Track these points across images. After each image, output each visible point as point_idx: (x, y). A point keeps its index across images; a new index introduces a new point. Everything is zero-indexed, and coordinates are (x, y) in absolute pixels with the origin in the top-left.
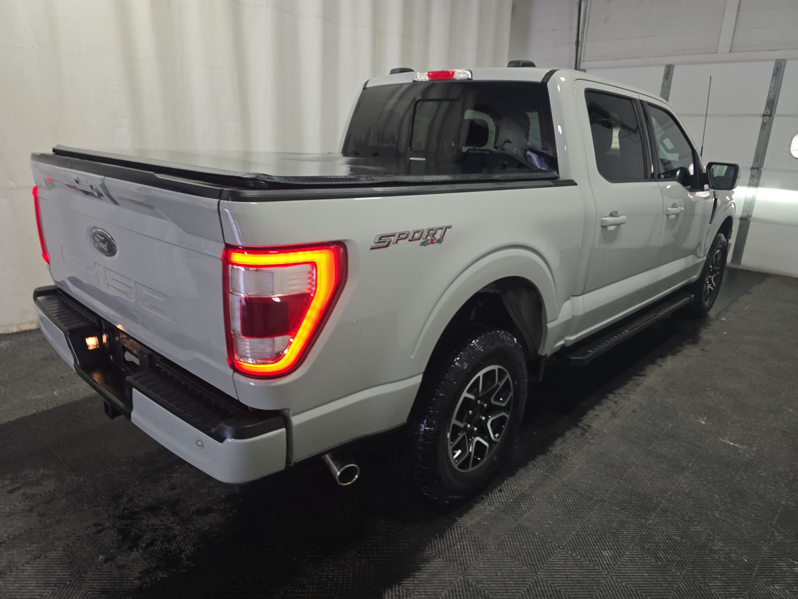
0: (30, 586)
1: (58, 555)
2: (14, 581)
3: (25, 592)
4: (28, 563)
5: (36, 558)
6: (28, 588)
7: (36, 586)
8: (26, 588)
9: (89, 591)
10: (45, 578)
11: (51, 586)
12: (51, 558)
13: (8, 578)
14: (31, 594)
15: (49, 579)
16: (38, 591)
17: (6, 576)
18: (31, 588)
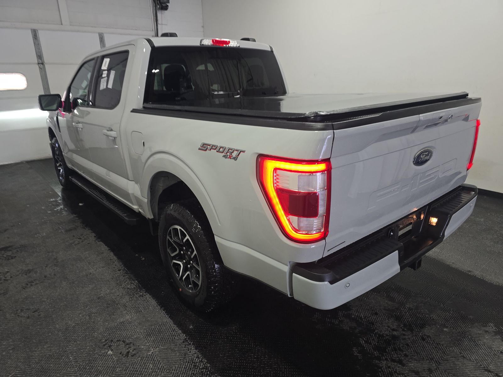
0: (483, 352)
1: (456, 348)
2: (485, 361)
3: (488, 352)
4: (470, 360)
5: (464, 358)
6: (484, 352)
7: (481, 349)
8: (485, 353)
9: (468, 327)
10: (473, 348)
11: (476, 343)
12: (459, 351)
13: (485, 365)
14: (486, 349)
15: (473, 345)
16: (483, 347)
17: (485, 366)
18: (483, 351)
